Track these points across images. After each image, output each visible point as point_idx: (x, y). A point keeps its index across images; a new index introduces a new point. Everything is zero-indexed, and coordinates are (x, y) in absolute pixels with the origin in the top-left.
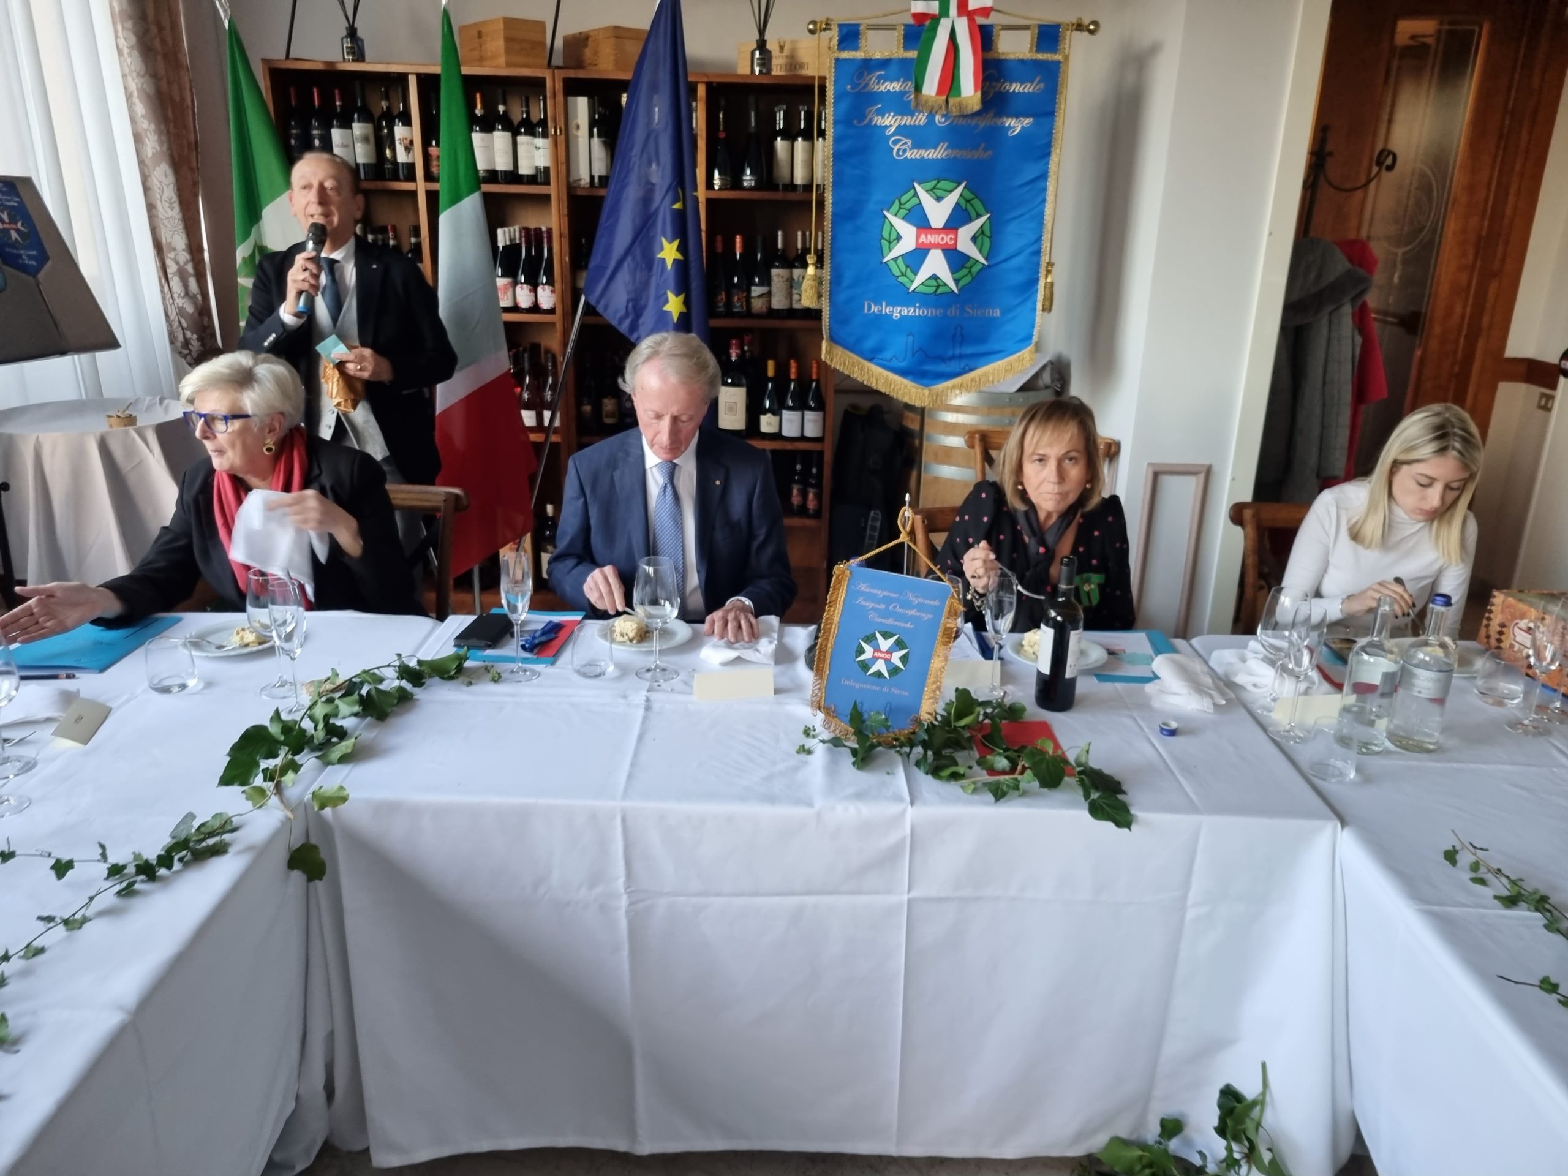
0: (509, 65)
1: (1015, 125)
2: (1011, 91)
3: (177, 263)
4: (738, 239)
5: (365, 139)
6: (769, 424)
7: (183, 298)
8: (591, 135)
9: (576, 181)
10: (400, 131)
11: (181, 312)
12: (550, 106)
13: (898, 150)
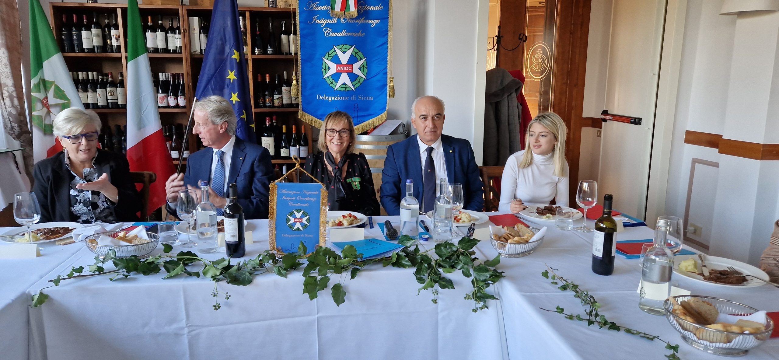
0: (162, 4)
1: (374, 23)
2: (370, 9)
3: (8, 92)
4: (267, 75)
5: (98, 35)
6: (285, 153)
7: (11, 107)
8: (200, 33)
9: (194, 52)
10: (113, 32)
11: (10, 114)
12: (182, 20)
13: (327, 33)
